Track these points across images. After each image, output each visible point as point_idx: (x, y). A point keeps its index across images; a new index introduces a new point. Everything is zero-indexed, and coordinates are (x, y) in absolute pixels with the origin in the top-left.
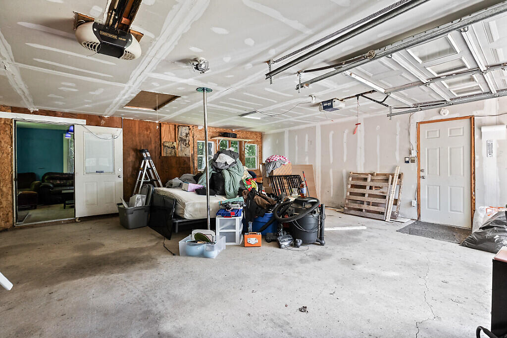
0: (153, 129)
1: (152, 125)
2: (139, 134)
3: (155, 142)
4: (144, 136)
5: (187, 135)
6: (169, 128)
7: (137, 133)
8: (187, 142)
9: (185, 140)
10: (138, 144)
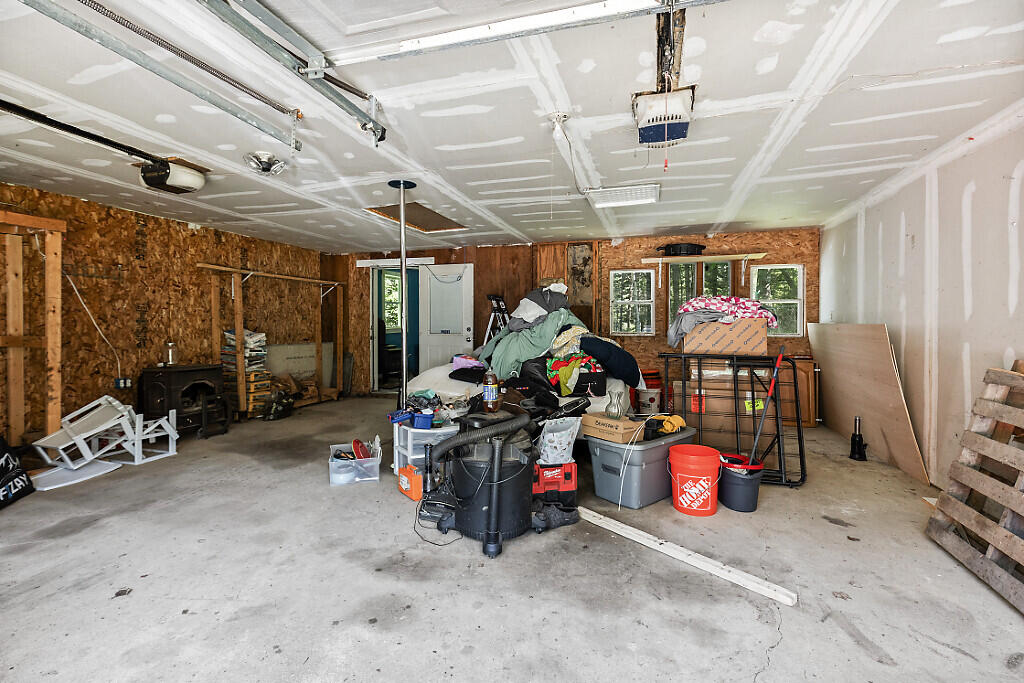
0: (522, 258)
1: (522, 250)
2: (501, 269)
3: (526, 281)
4: (507, 273)
5: (586, 261)
6: (555, 252)
7: (498, 268)
8: (586, 275)
9: (582, 272)
10: (500, 288)
